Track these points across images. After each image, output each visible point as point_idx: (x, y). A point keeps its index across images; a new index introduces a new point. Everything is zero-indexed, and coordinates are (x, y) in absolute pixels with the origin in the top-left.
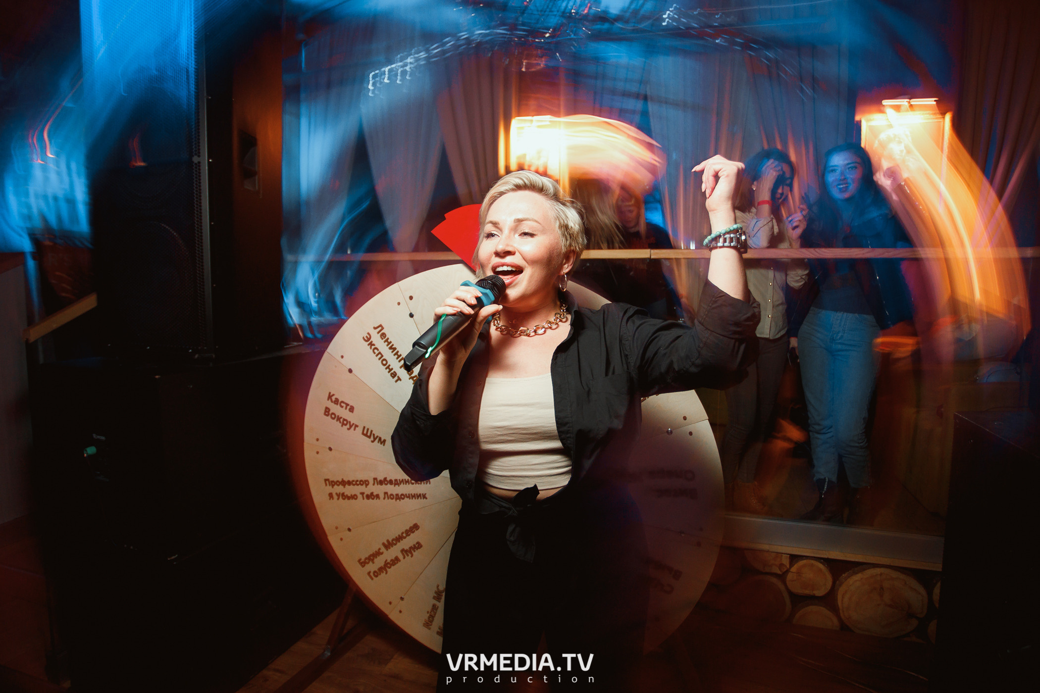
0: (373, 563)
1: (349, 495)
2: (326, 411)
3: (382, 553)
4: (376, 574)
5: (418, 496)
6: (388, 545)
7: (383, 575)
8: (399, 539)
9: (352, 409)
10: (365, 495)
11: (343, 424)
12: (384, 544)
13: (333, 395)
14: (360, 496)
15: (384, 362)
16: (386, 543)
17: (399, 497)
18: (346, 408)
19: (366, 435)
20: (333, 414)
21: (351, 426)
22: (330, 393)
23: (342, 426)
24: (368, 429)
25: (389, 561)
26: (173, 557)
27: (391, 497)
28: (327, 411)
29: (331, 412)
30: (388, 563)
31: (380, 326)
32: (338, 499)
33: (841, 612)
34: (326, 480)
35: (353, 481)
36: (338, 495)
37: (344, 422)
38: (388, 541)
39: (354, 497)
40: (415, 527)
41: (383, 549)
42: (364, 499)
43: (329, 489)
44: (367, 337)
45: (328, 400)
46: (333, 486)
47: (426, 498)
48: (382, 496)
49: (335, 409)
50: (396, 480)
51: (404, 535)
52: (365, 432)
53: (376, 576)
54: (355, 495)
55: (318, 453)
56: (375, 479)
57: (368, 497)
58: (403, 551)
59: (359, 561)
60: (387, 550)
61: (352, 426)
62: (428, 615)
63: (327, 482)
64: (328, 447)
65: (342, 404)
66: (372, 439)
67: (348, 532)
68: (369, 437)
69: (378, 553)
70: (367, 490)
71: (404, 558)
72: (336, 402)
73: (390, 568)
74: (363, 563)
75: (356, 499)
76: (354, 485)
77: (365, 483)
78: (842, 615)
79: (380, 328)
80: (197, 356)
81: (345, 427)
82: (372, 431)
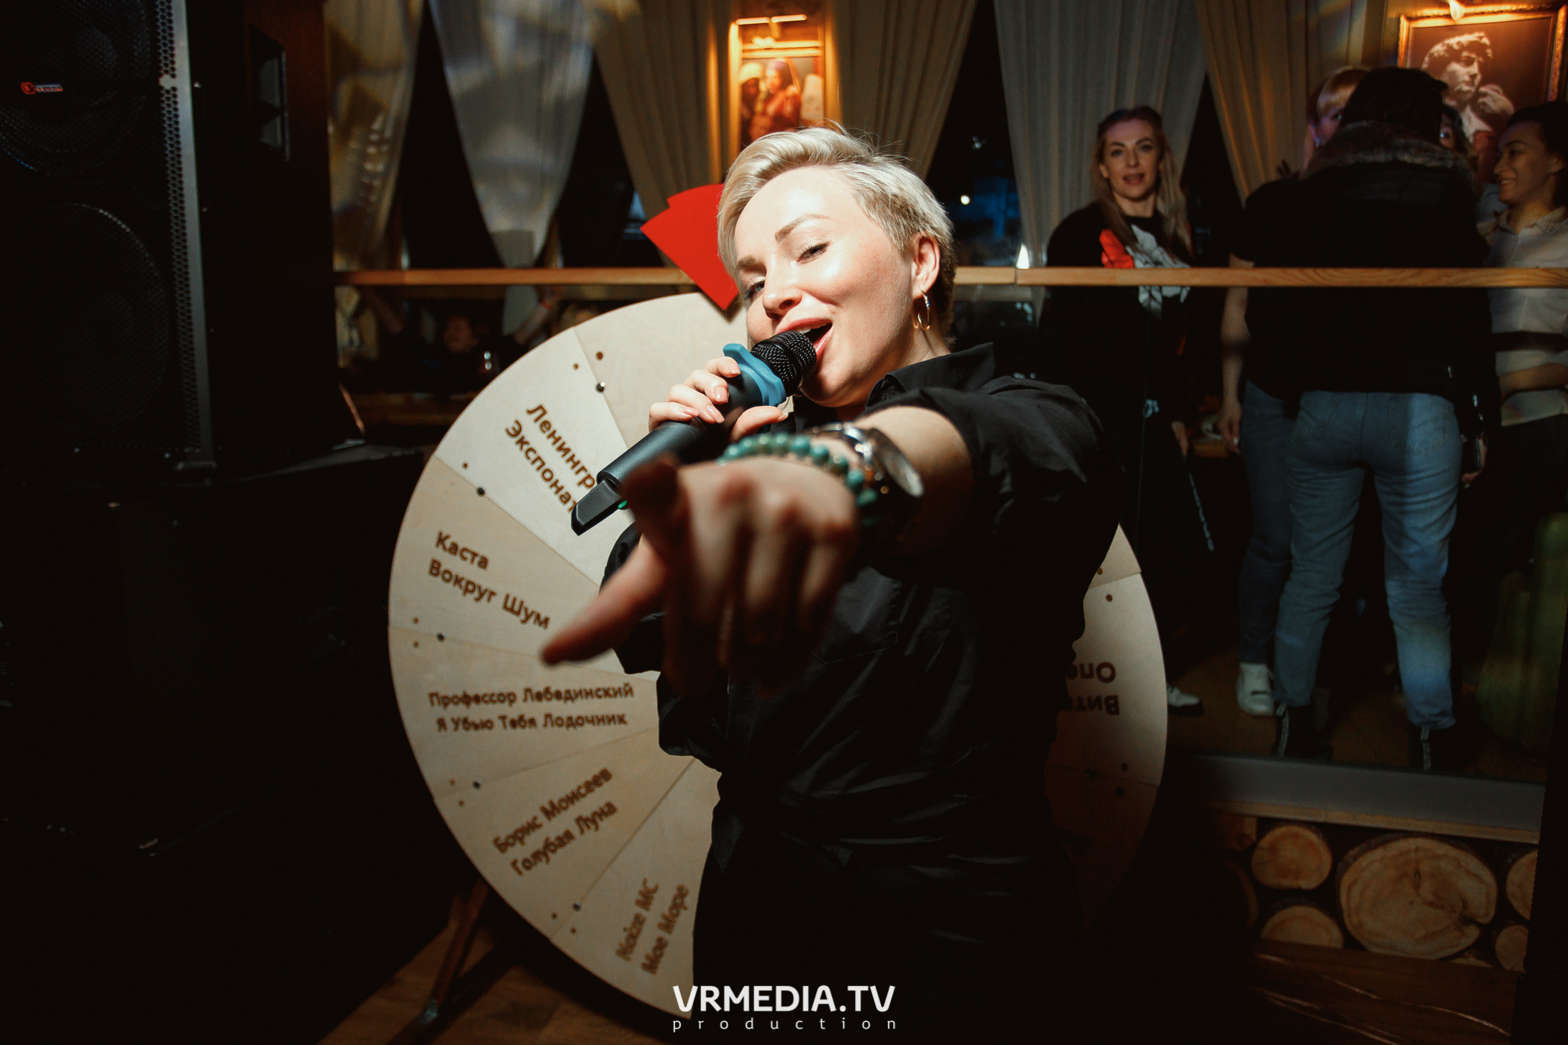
0: (522, 843)
1: (477, 721)
2: (432, 567)
3: (539, 826)
4: (527, 864)
5: (611, 719)
6: (551, 811)
7: (541, 866)
8: (573, 798)
9: (484, 563)
10: (508, 721)
11: (466, 591)
12: (544, 810)
13: (447, 537)
14: (498, 723)
15: (548, 475)
16: (548, 807)
17: (573, 723)
18: (472, 561)
19: (511, 610)
20: (446, 571)
21: (481, 595)
22: (441, 534)
23: (465, 594)
24: (515, 600)
25: (552, 839)
26: (150, 844)
27: (559, 722)
28: (435, 568)
29: (442, 569)
30: (552, 844)
31: (540, 407)
32: (456, 729)
33: (1345, 915)
34: (432, 695)
35: (485, 695)
36: (456, 723)
37: (469, 587)
38: (551, 803)
39: (487, 725)
40: (605, 775)
41: (542, 818)
42: (505, 726)
43: (439, 711)
44: (514, 428)
45: (438, 545)
46: (446, 705)
47: (625, 723)
48: (540, 721)
49: (451, 563)
50: (568, 692)
51: (583, 791)
52: (509, 604)
53: (528, 868)
54: (489, 721)
55: (416, 645)
56: (528, 690)
57: (514, 724)
58: (580, 820)
59: (496, 841)
60: (549, 819)
61: (484, 594)
62: (626, 934)
63: (435, 699)
64: (436, 632)
65: (467, 555)
66: (523, 616)
67: (473, 790)
68: (518, 613)
69: (532, 826)
70: (512, 712)
71: (582, 832)
72: (454, 549)
73: (554, 851)
74: (502, 846)
75: (490, 728)
76: (486, 702)
77: (510, 698)
78: (1347, 922)
79: (539, 412)
80: (180, 466)
81: (470, 597)
82: (522, 603)
